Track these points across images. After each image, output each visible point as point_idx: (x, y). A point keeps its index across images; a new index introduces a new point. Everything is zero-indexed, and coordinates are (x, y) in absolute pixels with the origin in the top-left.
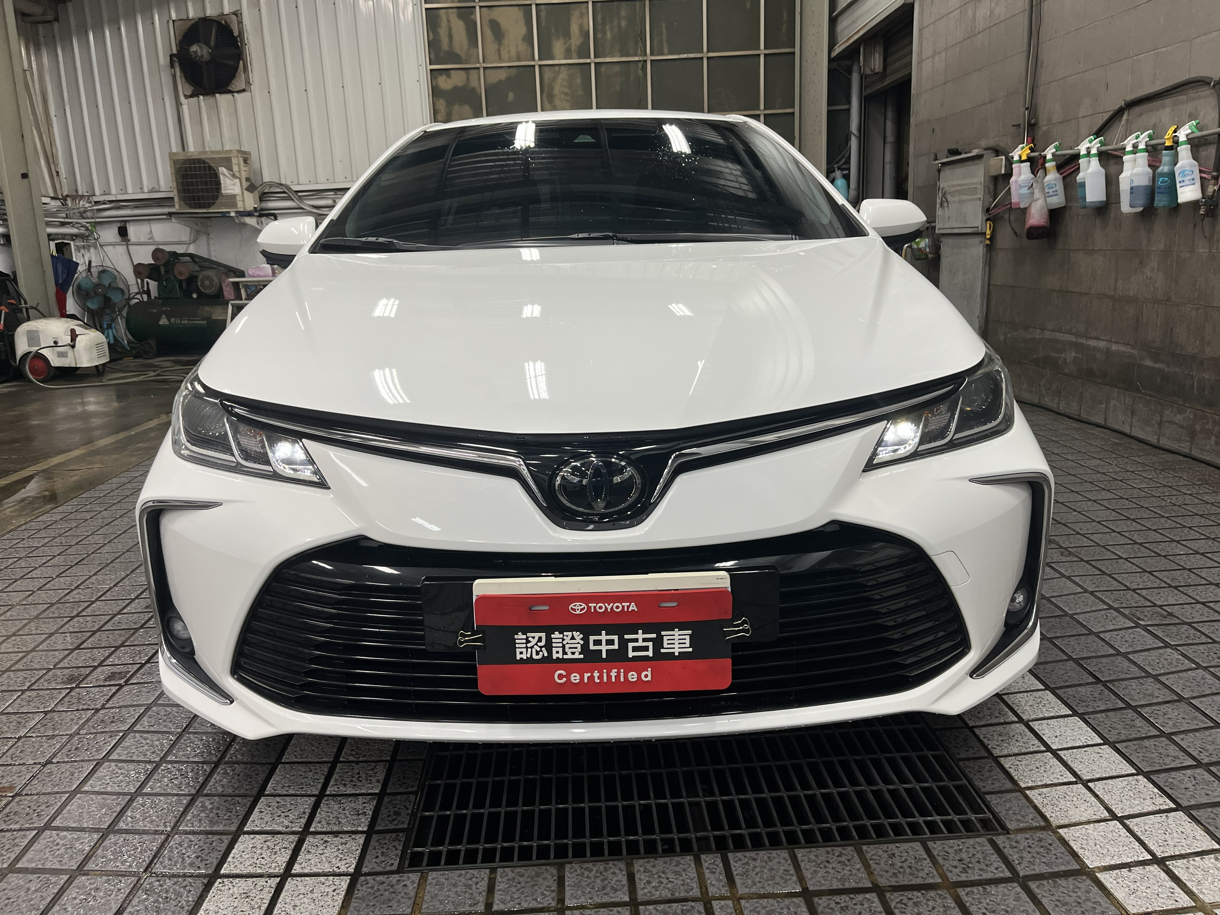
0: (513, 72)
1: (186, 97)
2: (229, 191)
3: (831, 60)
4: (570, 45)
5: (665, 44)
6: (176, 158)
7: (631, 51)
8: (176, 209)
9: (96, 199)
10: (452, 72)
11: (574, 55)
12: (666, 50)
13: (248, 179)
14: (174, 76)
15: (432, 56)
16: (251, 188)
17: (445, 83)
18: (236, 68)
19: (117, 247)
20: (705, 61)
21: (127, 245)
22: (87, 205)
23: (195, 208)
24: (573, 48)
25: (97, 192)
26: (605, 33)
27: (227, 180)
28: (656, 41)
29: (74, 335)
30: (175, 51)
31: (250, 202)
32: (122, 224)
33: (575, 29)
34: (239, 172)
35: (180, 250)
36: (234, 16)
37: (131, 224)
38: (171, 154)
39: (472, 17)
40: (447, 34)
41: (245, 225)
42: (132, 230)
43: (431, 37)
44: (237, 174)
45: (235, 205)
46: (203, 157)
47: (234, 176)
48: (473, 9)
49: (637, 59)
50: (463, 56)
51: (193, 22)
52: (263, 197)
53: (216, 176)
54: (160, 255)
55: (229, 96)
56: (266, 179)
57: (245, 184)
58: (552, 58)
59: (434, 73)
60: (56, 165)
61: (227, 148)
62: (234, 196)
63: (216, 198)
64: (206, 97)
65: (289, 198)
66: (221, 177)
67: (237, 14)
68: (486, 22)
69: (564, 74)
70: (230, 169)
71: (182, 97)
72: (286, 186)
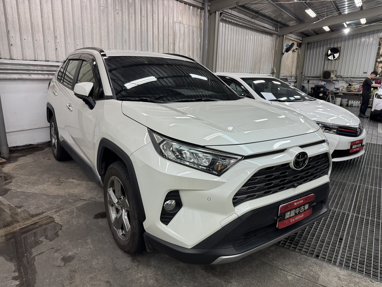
1: (327, 60)
8: (321, 79)
10: (381, 58)
14: (325, 57)
15: (377, 55)
16: (336, 76)
21: (309, 84)
23: (325, 79)
25: (306, 75)
30: (327, 53)
31: (335, 78)
32: (309, 80)
43: (378, 52)
45: (332, 79)
46: (328, 71)
47: (334, 74)
51: (331, 48)
52: (337, 77)
54: (316, 86)
55: (335, 61)
56: (339, 75)
59: (377, 58)
62: (332, 78)
63: (329, 78)
65: (341, 78)
66: (331, 74)
67: (340, 47)
70: (333, 73)
71: (326, 60)
72: (342, 76)
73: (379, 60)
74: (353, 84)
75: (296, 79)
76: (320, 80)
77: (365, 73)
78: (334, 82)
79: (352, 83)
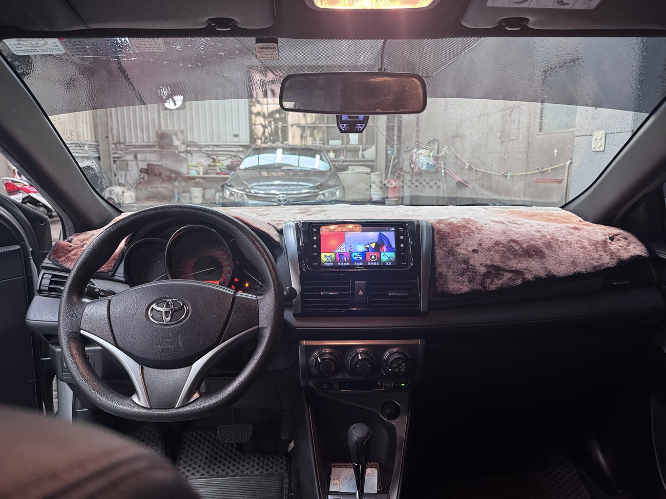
1: (163, 110)
2: (176, 144)
6: (158, 132)
8: (156, 149)
9: (127, 144)
13: (183, 140)
16: (184, 143)
19: (133, 162)
21: (137, 161)
22: (124, 146)
23: (163, 150)
25: (127, 142)
27: (175, 140)
29: (123, 192)
31: (183, 148)
32: (136, 154)
34: (180, 137)
35: (156, 163)
37: (139, 154)
38: (156, 131)
41: (180, 156)
42: (139, 156)
45: (178, 149)
46: (167, 132)
52: (188, 146)
54: (149, 166)
55: (177, 110)
56: (189, 140)
57: (182, 142)
61: (176, 129)
65: (197, 147)
70: (177, 136)
71: (161, 111)
72: (196, 143)
73: (254, 110)
74: (220, 158)
75: (98, 151)
76: (154, 152)
77: (236, 136)
78: (182, 155)
79: (217, 157)
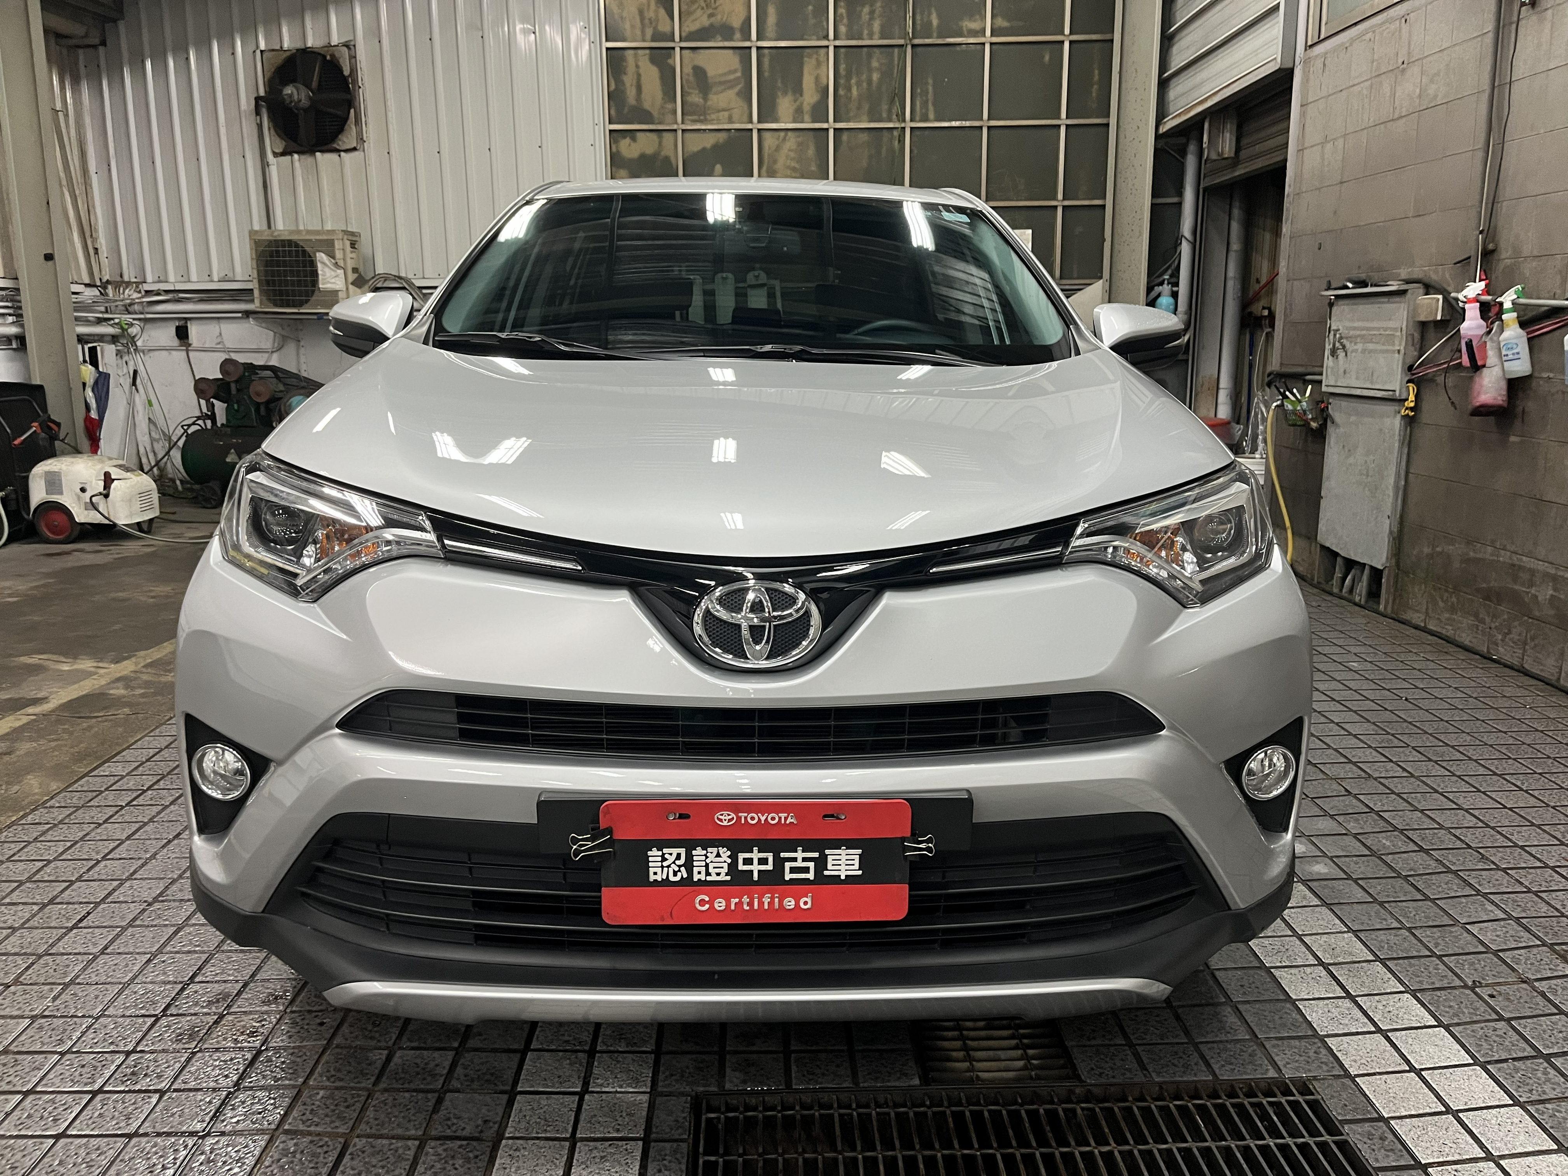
0: (722, 137)
1: (276, 155)
2: (329, 286)
3: (1158, 137)
4: (802, 103)
5: (931, 108)
6: (257, 238)
7: (884, 115)
8: (256, 305)
9: (147, 287)
10: (639, 134)
11: (807, 117)
12: (931, 116)
13: (355, 270)
14: (260, 126)
15: (613, 112)
16: (359, 282)
17: (629, 149)
18: (346, 119)
19: (174, 353)
20: (985, 130)
21: (187, 351)
22: (136, 295)
23: (281, 306)
24: (807, 108)
25: (149, 279)
26: (849, 89)
27: (327, 270)
28: (918, 103)
29: (108, 481)
30: (262, 93)
32: (182, 323)
33: (808, 81)
34: (344, 260)
35: (259, 360)
36: (345, 49)
37: (193, 322)
38: (252, 233)
39: (670, 61)
40: (635, 82)
42: (194, 330)
43: (613, 87)
44: (341, 263)
46: (294, 237)
47: (336, 265)
48: (672, 51)
49: (891, 125)
50: (655, 114)
51: (288, 54)
53: (312, 264)
54: (231, 368)
55: (333, 156)
56: (380, 270)
57: (352, 277)
58: (776, 121)
59: (615, 134)
60: (94, 240)
61: (329, 227)
62: (335, 292)
63: (310, 293)
64: (303, 157)
66: (319, 265)
67: (349, 46)
68: (688, 70)
69: (792, 141)
70: (332, 256)
71: (270, 155)
72: (407, 280)
76: (247, 314)
